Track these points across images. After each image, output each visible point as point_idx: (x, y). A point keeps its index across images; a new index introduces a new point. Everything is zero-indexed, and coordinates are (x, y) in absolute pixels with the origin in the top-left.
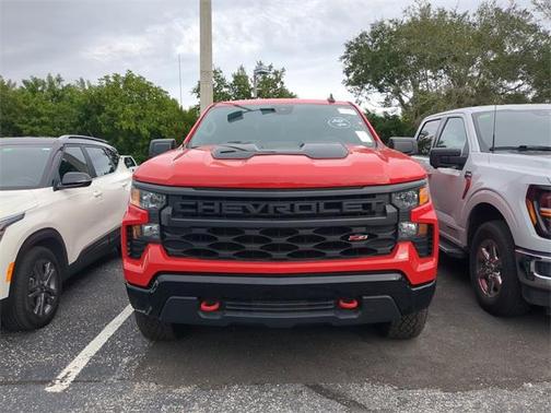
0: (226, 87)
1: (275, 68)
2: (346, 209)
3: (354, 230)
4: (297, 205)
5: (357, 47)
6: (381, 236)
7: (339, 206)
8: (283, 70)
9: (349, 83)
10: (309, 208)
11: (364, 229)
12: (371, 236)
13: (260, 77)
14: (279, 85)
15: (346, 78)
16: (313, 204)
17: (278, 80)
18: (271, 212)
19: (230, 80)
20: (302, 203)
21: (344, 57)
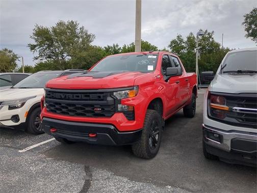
0: (184, 43)
1: (209, 31)
2: (91, 97)
3: (95, 106)
4: (75, 95)
5: (252, 16)
6: (106, 109)
7: (89, 96)
8: (213, 32)
9: (249, 35)
10: (78, 97)
11: (99, 106)
12: (103, 109)
13: (200, 37)
14: (211, 40)
15: (247, 33)
16: (80, 95)
17: (210, 37)
18: (67, 98)
19: (185, 40)
20: (76, 95)
21: (245, 22)
